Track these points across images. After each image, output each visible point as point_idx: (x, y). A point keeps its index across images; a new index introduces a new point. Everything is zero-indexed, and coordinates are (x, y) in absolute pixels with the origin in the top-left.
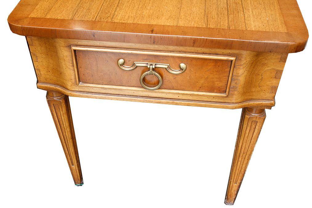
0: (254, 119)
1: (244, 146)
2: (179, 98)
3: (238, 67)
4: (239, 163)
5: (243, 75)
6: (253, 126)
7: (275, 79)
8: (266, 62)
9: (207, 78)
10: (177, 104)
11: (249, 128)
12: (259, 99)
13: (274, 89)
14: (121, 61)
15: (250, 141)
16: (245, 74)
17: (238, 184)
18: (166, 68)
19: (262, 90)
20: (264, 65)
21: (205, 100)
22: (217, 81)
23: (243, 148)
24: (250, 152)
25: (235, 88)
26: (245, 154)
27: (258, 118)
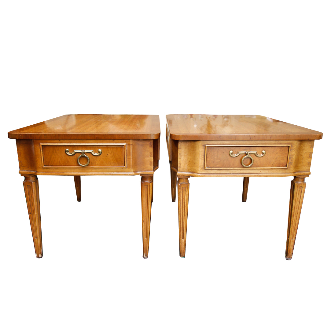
0: (300, 186)
1: (296, 206)
2: (261, 172)
3: (292, 150)
4: (294, 220)
5: (295, 155)
6: (300, 191)
7: (309, 158)
8: (304, 148)
9: (276, 158)
10: (260, 176)
11: (298, 192)
12: (303, 171)
13: (309, 164)
14: (231, 152)
15: (299, 202)
16: (295, 154)
17: (294, 239)
18: (255, 154)
19: (303, 165)
20: (303, 149)
21: (275, 172)
22: (282, 160)
23: (296, 208)
24: (300, 210)
25: (291, 163)
26: (297, 213)
27: (302, 184)
